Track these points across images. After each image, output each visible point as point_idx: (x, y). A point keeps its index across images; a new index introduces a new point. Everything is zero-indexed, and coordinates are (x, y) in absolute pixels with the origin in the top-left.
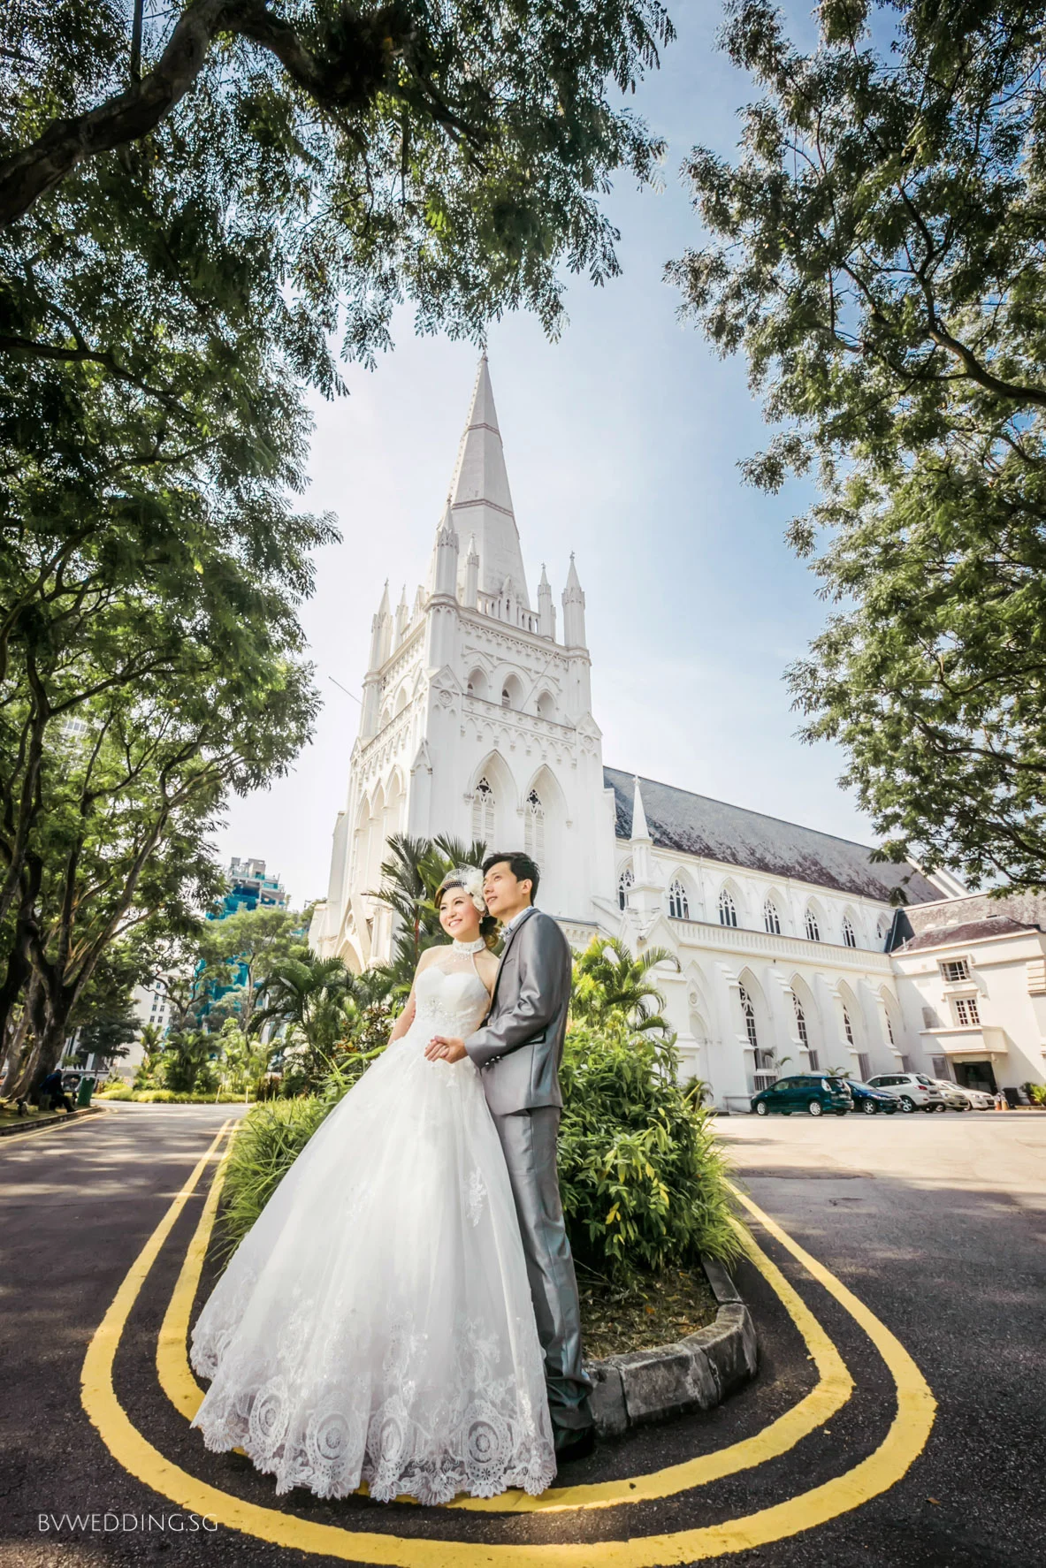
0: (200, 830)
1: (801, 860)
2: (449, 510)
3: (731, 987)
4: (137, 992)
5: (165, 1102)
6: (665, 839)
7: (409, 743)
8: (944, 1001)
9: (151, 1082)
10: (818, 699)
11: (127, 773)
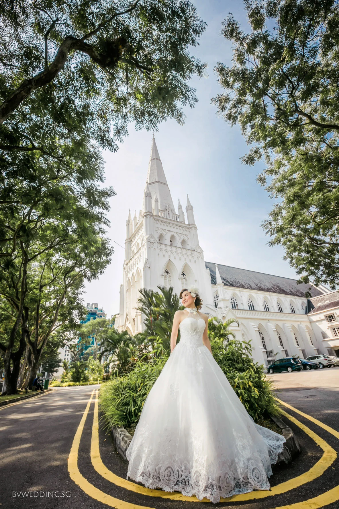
0: (77, 294)
1: (273, 286)
2: (147, 185)
3: (256, 330)
4: (60, 350)
5: (72, 386)
6: (228, 283)
7: (141, 260)
8: (328, 329)
9: (67, 380)
10: (274, 231)
11: (53, 278)
